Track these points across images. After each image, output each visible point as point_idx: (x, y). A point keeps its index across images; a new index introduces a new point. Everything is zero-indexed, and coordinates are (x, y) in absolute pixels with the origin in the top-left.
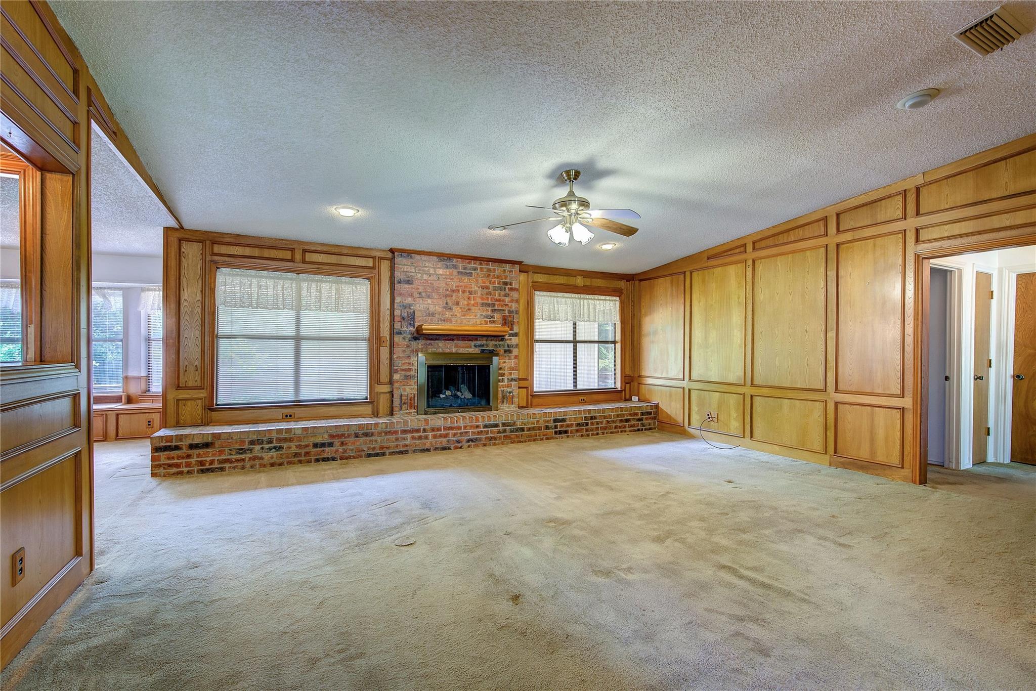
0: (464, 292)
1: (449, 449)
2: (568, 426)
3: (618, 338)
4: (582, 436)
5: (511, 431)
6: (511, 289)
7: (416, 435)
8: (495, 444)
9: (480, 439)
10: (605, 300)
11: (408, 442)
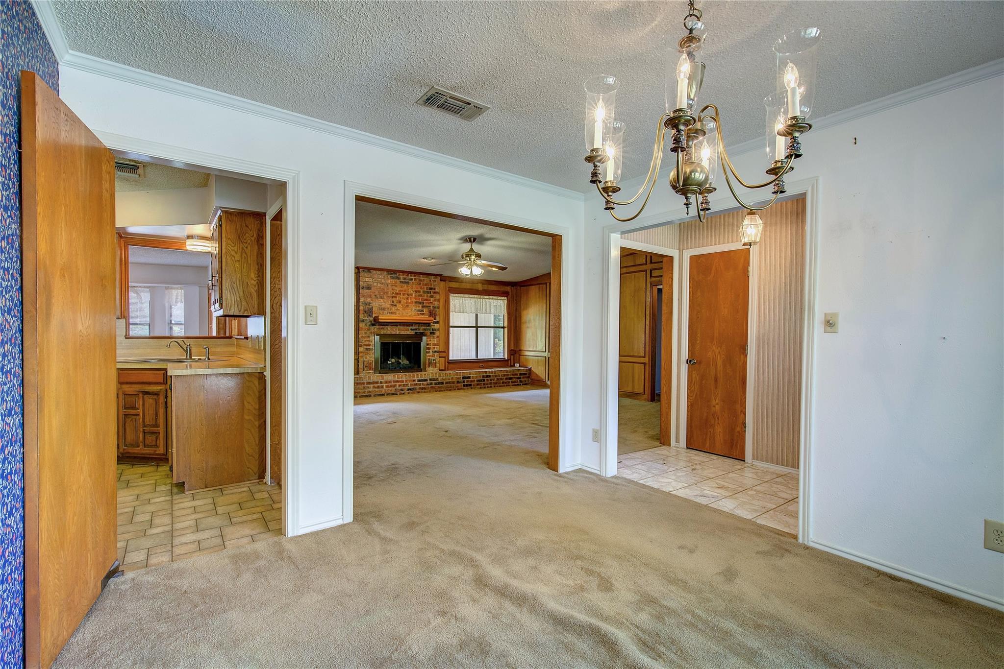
0: (404, 294)
1: (397, 394)
2: (472, 381)
3: (506, 324)
4: (481, 388)
5: (435, 384)
6: (435, 293)
7: (376, 385)
8: (425, 392)
9: (416, 389)
10: (497, 299)
11: (371, 390)
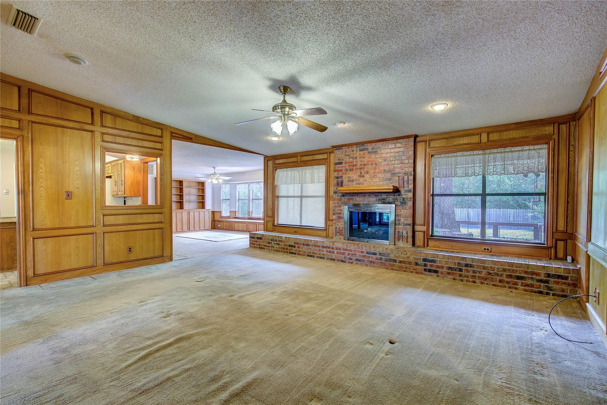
0: (372, 164)
1: (345, 262)
2: (438, 267)
5: (386, 260)
7: (329, 250)
8: (374, 266)
9: (364, 261)
11: (325, 253)
